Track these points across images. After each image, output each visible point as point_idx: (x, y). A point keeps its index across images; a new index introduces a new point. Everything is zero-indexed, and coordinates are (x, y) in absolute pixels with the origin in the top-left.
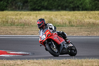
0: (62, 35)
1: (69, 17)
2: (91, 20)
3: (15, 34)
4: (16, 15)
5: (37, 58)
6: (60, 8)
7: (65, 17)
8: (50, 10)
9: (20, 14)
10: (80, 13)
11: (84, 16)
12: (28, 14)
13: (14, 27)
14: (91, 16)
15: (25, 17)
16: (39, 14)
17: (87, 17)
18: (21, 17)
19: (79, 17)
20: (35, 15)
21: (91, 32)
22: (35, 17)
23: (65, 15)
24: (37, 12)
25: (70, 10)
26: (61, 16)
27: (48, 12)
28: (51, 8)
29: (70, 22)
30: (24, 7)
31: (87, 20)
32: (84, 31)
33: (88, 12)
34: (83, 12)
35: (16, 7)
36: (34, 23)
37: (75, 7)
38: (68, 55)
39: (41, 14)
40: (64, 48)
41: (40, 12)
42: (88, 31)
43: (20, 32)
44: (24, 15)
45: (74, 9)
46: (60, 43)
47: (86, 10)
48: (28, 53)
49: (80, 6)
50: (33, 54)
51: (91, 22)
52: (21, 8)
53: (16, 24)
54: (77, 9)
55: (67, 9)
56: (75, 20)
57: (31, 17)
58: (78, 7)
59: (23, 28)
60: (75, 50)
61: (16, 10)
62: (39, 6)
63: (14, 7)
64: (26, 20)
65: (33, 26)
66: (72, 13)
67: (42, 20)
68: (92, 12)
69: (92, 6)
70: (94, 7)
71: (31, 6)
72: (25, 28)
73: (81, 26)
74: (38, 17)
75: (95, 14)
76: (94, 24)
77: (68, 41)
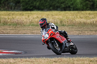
0: (64, 34)
1: (61, 17)
2: (82, 20)
3: (7, 33)
4: (9, 15)
6: (51, 8)
7: (57, 17)
9: (13, 14)
10: (71, 13)
11: (75, 16)
12: (20, 14)
13: (6, 27)
14: (82, 16)
15: (17, 17)
16: (31, 14)
17: (78, 17)
18: (14, 16)
19: (70, 17)
20: (27, 15)
22: (27, 17)
23: (56, 15)
24: (29, 12)
25: (62, 10)
26: (52, 15)
27: (40, 12)
28: (42, 8)
29: (61, 22)
30: (16, 7)
31: (78, 20)
32: (75, 30)
33: (79, 12)
35: (8, 8)
37: (67, 7)
38: (69, 53)
39: (33, 14)
40: (66, 47)
41: (32, 12)
42: (79, 31)
43: (12, 31)
44: (17, 15)
45: (65, 9)
46: (62, 42)
49: (71, 6)
50: (26, 53)
51: (82, 22)
52: (13, 8)
53: (9, 24)
54: (68, 9)
55: (58, 9)
56: (66, 20)
57: (23, 17)
58: (69, 7)
59: (15, 28)
60: (76, 49)
61: (8, 10)
62: (31, 7)
63: (6, 7)
64: (19, 20)
65: (25, 26)
66: (63, 12)
67: (44, 20)
68: (83, 12)
69: (83, 6)
70: (85, 7)
71: (23, 6)
72: (18, 27)
73: (72, 26)
74: (30, 17)
75: (86, 14)
76: (85, 24)
77: (69, 40)
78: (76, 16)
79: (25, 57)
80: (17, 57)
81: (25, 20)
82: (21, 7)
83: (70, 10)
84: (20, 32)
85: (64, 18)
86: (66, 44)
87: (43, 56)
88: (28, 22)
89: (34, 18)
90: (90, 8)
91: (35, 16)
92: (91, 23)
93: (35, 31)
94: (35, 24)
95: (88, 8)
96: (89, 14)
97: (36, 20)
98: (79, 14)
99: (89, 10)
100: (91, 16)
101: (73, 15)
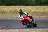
0: (31, 17)
2: (35, 10)
5: (9, 29)
6: (20, 4)
8: (15, 5)
9: (1, 7)
12: (5, 8)
15: (3, 9)
16: (10, 7)
17: (33, 9)
20: (8, 8)
21: (35, 16)
22: (8, 9)
24: (9, 6)
25: (25, 5)
27: (14, 6)
28: (16, 4)
29: (25, 11)
30: (3, 4)
31: (33, 10)
33: (34, 6)
34: (32, 6)
36: (8, 12)
37: (28, 4)
41: (11, 6)
42: (34, 16)
43: (1, 16)
45: (27, 5)
47: (33, 5)
48: (5, 26)
49: (30, 3)
50: (8, 27)
51: (35, 11)
54: (28, 5)
55: (24, 5)
57: (6, 9)
58: (29, 4)
62: (10, 4)
64: (4, 10)
68: (36, 6)
69: (36, 3)
70: (37, 4)
71: (6, 3)
72: (3, 14)
73: (30, 13)
74: (10, 9)
75: (37, 7)
76: (37, 12)
77: (33, 20)
78: (32, 8)
79: (7, 29)
80: (3, 29)
81: (7, 10)
82: (5, 4)
83: (29, 5)
84: (5, 16)
85: (26, 9)
86: (32, 22)
87: (16, 28)
88: (9, 11)
89: (11, 9)
90: (39, 4)
91: (12, 8)
92: (40, 12)
93: (12, 16)
94: (12, 12)
95: (38, 4)
96: (39, 7)
97: (13, 10)
98: (34, 8)
99: (39, 5)
100: (40, 8)
101: (31, 8)
